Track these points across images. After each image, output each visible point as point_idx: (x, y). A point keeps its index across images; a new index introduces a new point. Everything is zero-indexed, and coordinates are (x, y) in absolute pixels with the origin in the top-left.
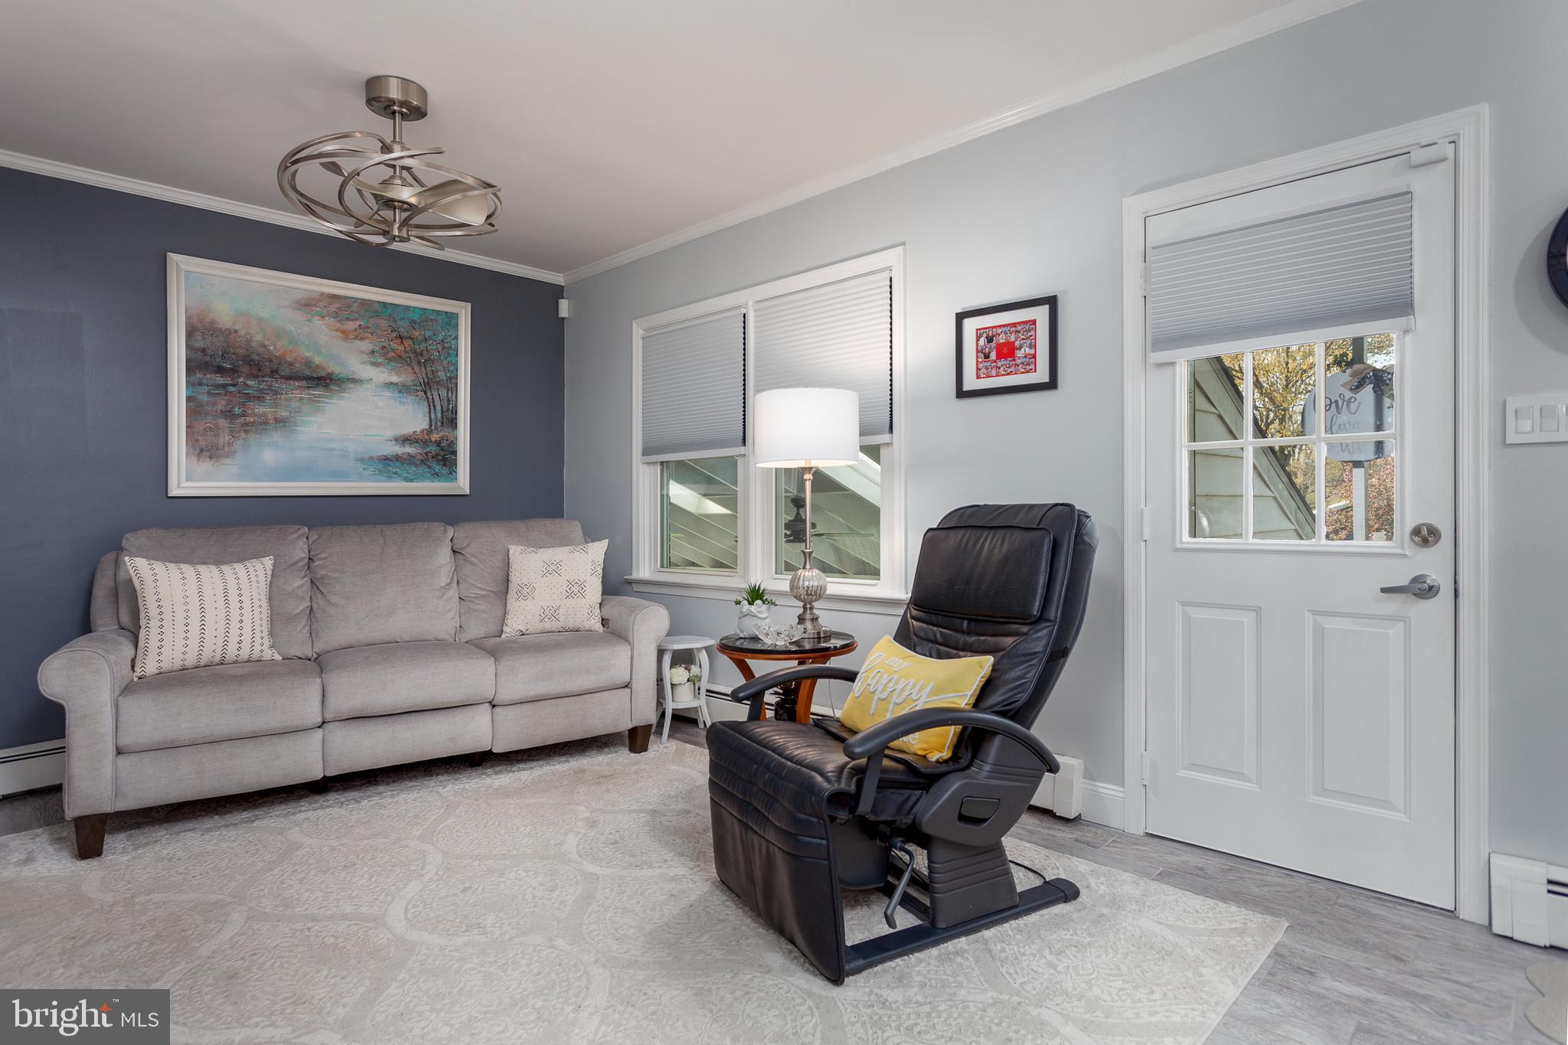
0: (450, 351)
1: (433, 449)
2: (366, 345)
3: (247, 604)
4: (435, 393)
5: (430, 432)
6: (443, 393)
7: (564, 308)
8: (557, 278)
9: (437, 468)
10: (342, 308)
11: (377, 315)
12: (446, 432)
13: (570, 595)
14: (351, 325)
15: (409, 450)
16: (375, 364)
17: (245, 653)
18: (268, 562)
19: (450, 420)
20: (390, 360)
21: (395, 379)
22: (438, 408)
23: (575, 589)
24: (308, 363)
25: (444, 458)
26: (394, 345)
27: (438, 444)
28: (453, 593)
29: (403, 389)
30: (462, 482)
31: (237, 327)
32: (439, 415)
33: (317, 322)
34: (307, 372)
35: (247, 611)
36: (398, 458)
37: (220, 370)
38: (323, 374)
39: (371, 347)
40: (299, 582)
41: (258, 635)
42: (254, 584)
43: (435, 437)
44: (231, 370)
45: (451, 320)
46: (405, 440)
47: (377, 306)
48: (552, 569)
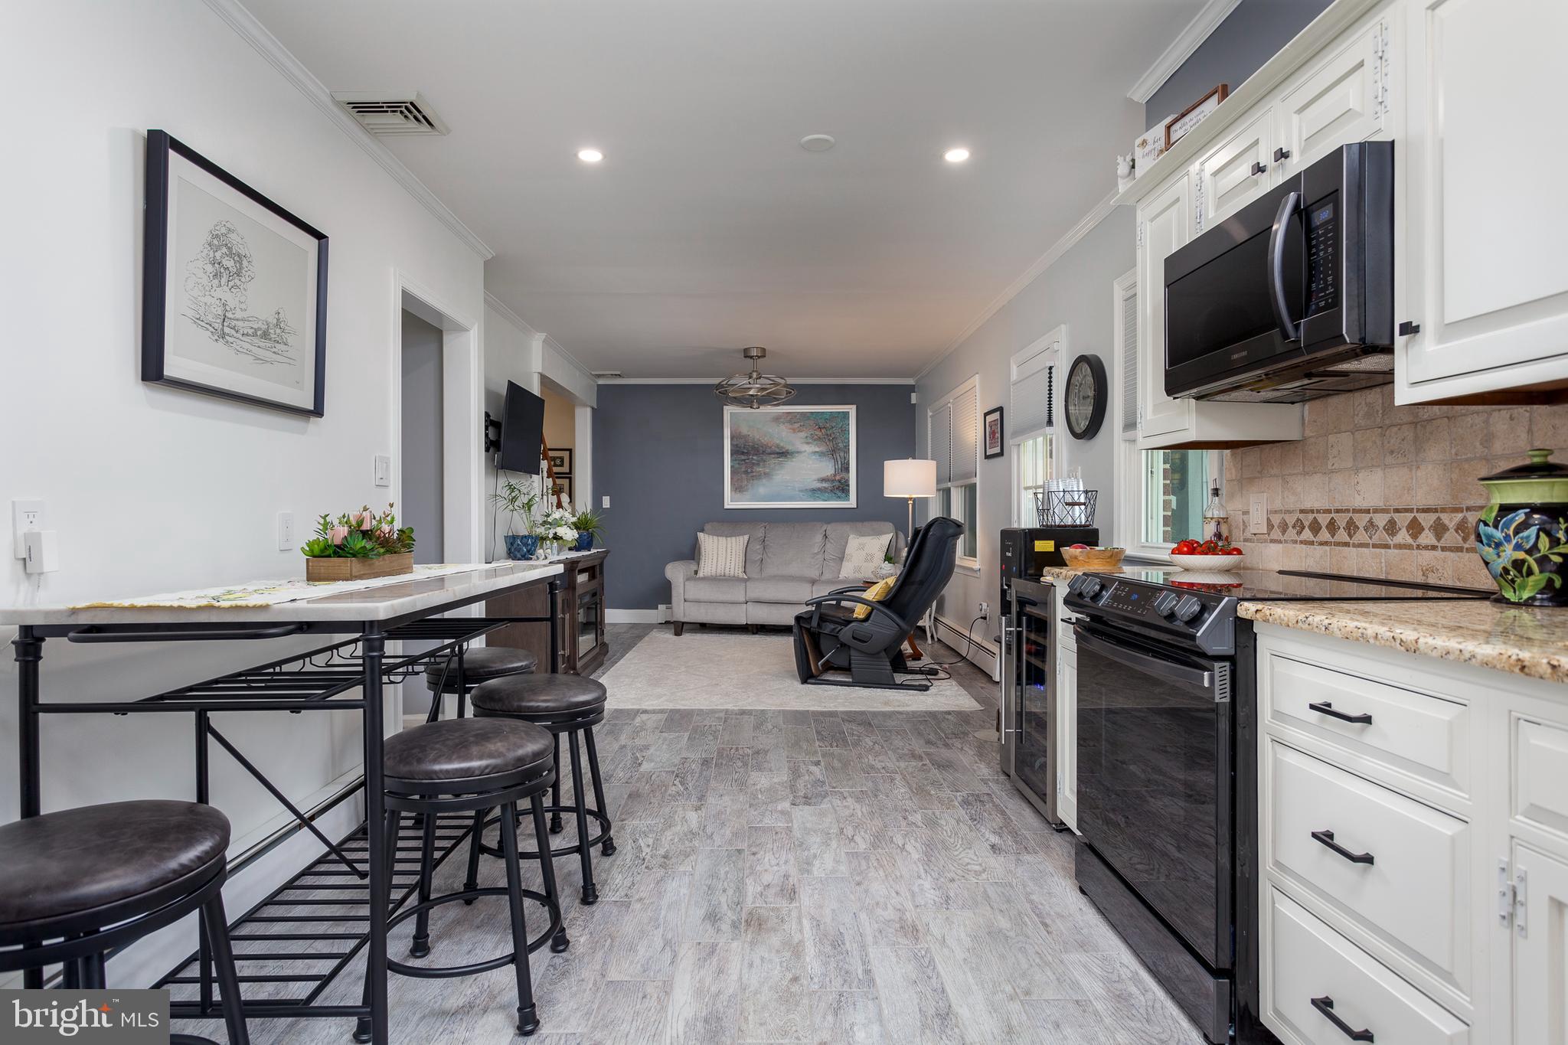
0: (845, 431)
1: (837, 484)
2: (803, 434)
3: (734, 553)
4: (838, 455)
5: (835, 475)
6: (842, 454)
7: (914, 398)
8: (911, 381)
9: (839, 494)
10: (791, 418)
11: (808, 419)
12: (844, 475)
13: (866, 560)
14: (797, 425)
15: (825, 485)
16: (808, 443)
17: (732, 573)
18: (746, 537)
19: (846, 468)
20: (815, 440)
21: (817, 449)
22: (839, 463)
23: (869, 558)
24: (778, 446)
25: (842, 489)
26: (817, 433)
27: (839, 481)
28: (820, 556)
29: (822, 454)
30: (852, 502)
31: (749, 433)
32: (840, 466)
33: (782, 427)
34: (778, 450)
35: (733, 556)
36: (819, 489)
37: (743, 453)
38: (784, 450)
39: (806, 435)
40: (758, 547)
41: (737, 567)
42: (738, 546)
43: (838, 478)
44: (747, 453)
45: (846, 415)
46: (823, 480)
47: (809, 415)
48: (862, 547)
